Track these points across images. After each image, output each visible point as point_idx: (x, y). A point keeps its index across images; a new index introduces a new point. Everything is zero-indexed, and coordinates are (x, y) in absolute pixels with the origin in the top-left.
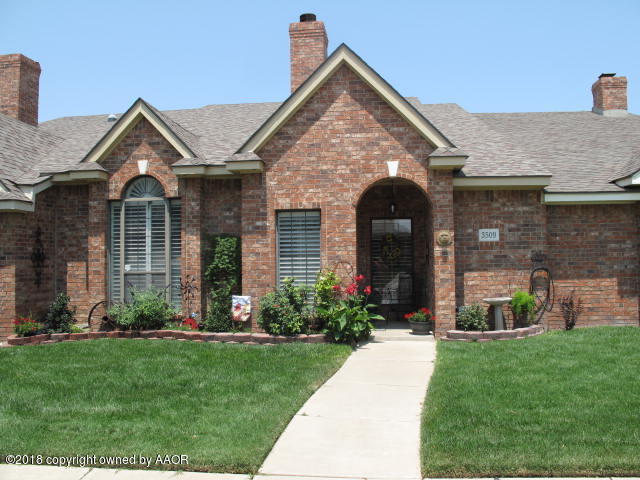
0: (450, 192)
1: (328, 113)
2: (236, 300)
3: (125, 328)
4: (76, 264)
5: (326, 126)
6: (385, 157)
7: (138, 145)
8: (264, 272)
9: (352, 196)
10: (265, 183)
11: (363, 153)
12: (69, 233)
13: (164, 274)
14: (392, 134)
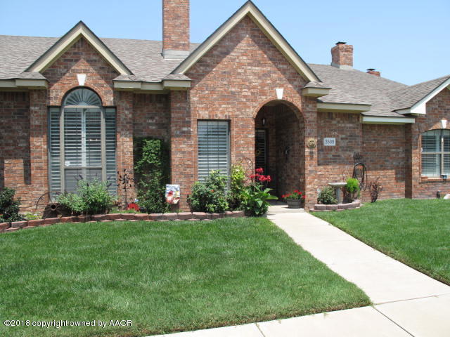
0: (315, 112)
1: (235, 50)
2: (169, 188)
3: (79, 213)
4: (13, 161)
5: (234, 59)
6: (274, 85)
7: (77, 61)
8: (189, 166)
9: (252, 111)
10: (189, 98)
11: (260, 81)
12: (6, 134)
13: (101, 169)
14: (279, 69)
